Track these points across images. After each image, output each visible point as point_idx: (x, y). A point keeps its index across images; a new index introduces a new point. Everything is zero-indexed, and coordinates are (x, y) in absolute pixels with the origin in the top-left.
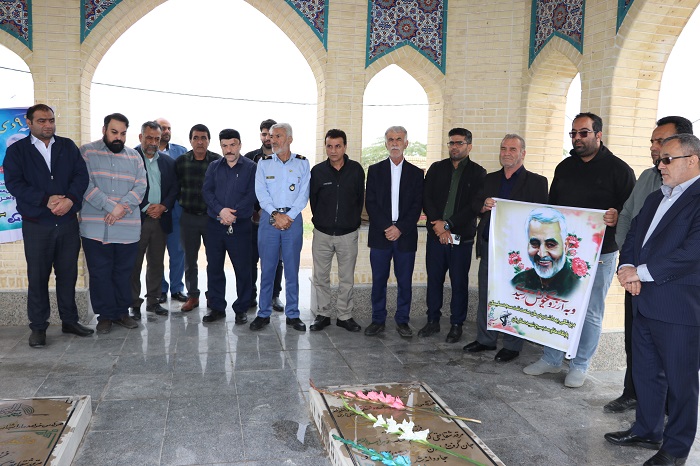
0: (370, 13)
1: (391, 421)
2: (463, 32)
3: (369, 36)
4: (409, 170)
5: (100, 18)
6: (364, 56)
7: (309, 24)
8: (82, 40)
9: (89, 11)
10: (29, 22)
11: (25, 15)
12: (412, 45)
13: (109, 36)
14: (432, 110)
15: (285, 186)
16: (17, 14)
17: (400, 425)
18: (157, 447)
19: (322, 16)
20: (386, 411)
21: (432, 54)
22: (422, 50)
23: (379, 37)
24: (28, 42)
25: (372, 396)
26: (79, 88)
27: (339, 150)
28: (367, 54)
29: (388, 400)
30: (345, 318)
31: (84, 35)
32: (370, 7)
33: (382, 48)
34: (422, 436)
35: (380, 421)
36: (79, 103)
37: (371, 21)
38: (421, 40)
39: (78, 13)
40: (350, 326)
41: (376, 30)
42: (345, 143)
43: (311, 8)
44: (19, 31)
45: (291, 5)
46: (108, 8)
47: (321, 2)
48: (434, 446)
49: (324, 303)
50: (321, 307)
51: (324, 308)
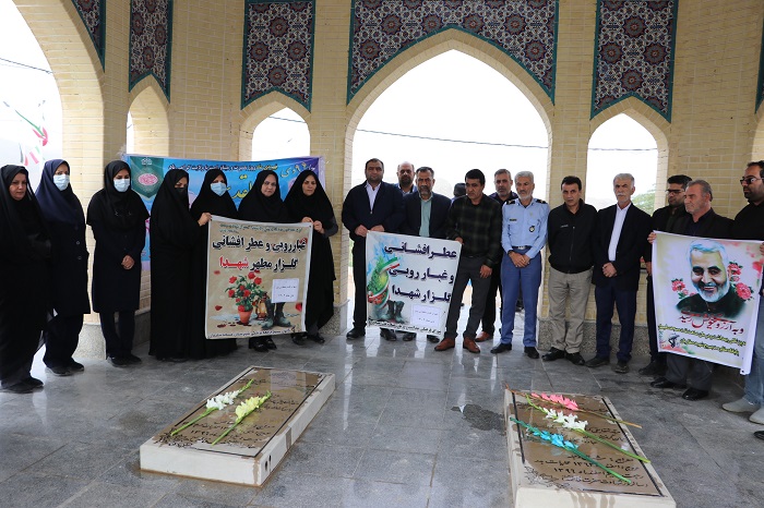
0: (596, 68)
1: (561, 414)
2: (690, 81)
3: (595, 89)
4: (634, 213)
5: (362, 84)
6: (589, 108)
7: (538, 81)
8: (348, 103)
9: (354, 79)
10: (310, 91)
11: (307, 86)
12: (638, 96)
13: (369, 97)
14: (660, 157)
15: (526, 227)
16: (302, 85)
17: (566, 417)
18: (377, 415)
19: (550, 74)
20: (559, 407)
21: (658, 104)
22: (648, 101)
23: (604, 90)
24: (308, 106)
25: (554, 398)
26: (344, 141)
27: (575, 195)
28: (592, 107)
30: (572, 351)
31: (349, 97)
32: (596, 63)
33: (607, 100)
34: (581, 426)
35: (552, 413)
36: (343, 153)
37: (596, 76)
38: (647, 91)
39: (345, 83)
40: (576, 359)
41: (602, 83)
42: (580, 188)
43: (540, 67)
44: (302, 98)
45: (522, 65)
46: (369, 76)
47: (550, 62)
48: (590, 434)
49: (558, 337)
50: (555, 340)
51: (558, 341)
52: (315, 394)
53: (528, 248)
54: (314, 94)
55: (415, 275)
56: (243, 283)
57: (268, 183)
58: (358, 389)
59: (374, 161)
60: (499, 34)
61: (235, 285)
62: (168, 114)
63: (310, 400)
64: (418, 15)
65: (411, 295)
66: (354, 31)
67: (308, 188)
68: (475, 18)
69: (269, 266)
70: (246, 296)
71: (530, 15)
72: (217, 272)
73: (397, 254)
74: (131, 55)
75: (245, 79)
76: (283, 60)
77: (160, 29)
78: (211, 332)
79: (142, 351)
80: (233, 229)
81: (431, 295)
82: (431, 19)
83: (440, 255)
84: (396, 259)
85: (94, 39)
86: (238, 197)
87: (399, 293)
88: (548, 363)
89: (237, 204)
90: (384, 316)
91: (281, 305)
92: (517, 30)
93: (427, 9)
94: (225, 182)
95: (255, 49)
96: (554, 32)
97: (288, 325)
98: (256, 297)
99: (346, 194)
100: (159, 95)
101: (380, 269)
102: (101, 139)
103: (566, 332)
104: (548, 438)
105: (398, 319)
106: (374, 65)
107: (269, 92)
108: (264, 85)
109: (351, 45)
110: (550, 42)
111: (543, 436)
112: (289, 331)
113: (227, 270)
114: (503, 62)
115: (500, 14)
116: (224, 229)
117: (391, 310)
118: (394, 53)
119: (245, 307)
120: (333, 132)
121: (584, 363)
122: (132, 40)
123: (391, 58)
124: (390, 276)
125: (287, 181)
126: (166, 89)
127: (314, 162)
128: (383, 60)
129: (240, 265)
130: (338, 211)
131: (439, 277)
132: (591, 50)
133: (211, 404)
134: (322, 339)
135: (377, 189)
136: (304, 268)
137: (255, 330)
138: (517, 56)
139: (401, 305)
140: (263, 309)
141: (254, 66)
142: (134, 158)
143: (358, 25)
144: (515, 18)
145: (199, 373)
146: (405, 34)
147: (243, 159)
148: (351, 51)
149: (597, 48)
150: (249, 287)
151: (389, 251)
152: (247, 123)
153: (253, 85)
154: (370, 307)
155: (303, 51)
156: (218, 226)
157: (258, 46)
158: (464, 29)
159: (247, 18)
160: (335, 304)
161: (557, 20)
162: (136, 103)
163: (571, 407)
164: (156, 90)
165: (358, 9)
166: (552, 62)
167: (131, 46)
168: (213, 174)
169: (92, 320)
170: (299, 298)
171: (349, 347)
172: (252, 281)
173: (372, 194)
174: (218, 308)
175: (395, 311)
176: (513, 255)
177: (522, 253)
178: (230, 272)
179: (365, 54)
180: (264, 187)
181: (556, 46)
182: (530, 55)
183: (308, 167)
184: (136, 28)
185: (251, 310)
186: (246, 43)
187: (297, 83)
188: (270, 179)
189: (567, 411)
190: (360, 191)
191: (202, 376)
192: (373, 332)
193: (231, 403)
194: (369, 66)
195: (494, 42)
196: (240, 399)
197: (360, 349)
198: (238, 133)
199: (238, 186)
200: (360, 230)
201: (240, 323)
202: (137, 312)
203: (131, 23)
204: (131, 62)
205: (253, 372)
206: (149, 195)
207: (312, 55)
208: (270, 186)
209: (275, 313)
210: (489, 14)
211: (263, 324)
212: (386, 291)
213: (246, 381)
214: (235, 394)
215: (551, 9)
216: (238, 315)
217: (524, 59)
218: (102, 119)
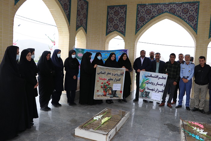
1: (198, 129)
5: (140, 29)
6: (208, 35)
7: (192, 27)
8: (136, 34)
9: (137, 27)
10: (125, 31)
11: (124, 29)
13: (142, 33)
15: (187, 71)
17: (200, 130)
19: (196, 25)
20: (197, 127)
24: (124, 35)
25: (196, 123)
26: (134, 45)
27: (203, 62)
29: (200, 125)
30: (201, 109)
31: (136, 33)
34: (205, 133)
35: (195, 128)
36: (134, 48)
39: (135, 28)
40: (202, 111)
42: (205, 60)
43: (193, 23)
44: (123, 33)
45: (187, 23)
46: (142, 27)
47: (196, 22)
48: (208, 136)
49: (196, 104)
50: (195, 105)
51: (196, 106)
52: (124, 117)
53: (188, 77)
54: (126, 32)
55: (154, 84)
56: (105, 84)
57: (113, 57)
58: (136, 116)
59: (143, 51)
60: (180, 14)
61: (103, 85)
62: (86, 37)
63: (123, 119)
64: (156, 9)
65: (152, 90)
66: (138, 14)
67: (124, 58)
68: (173, 9)
69: (112, 80)
70: (106, 88)
71: (190, 8)
72: (98, 81)
73: (149, 78)
74: (77, 21)
75: (107, 28)
76: (118, 22)
77: (85, 14)
78: (95, 98)
79: (77, 101)
80: (103, 69)
81: (158, 90)
82: (160, 10)
83: (161, 78)
84: (148, 79)
85: (67, 17)
86: (105, 60)
87: (149, 89)
88: (193, 112)
89: (104, 62)
90: (144, 96)
91: (116, 91)
92: (186, 12)
93: (159, 7)
94: (101, 56)
95: (110, 19)
96: (197, 13)
97: (118, 97)
98: (108, 88)
99: (135, 60)
100: (84, 32)
101: (144, 82)
102: (69, 44)
103: (199, 103)
104: (194, 136)
105: (148, 97)
107: (114, 31)
108: (112, 29)
109: (137, 18)
110: (196, 15)
111: (193, 136)
112: (118, 98)
113: (101, 80)
114: (181, 22)
115: (181, 8)
116: (100, 69)
117: (146, 94)
118: (149, 20)
119: (105, 91)
120: (131, 42)
121: (205, 113)
122: (77, 17)
123: (148, 21)
124: (146, 84)
125: (118, 56)
126: (86, 31)
127: (125, 51)
128: (146, 22)
129: (104, 79)
130: (132, 65)
131: (161, 85)
133: (95, 118)
134: (126, 101)
135: (143, 59)
136: (123, 81)
137: (108, 97)
138: (186, 20)
139: (149, 93)
140: (110, 92)
141: (109, 24)
142: (77, 49)
144: (185, 9)
145: (92, 109)
146: (152, 15)
147: (106, 50)
148: (137, 20)
150: (107, 85)
151: (146, 77)
152: (107, 40)
153: (109, 29)
154: (140, 93)
155: (123, 20)
156: (99, 68)
157: (111, 19)
158: (170, 13)
159: (108, 11)
160: (131, 91)
161: (199, 9)
162: (78, 34)
163: (201, 127)
164: (83, 31)
165: (139, 8)
167: (77, 19)
168: (98, 54)
169: (64, 92)
170: (121, 89)
171: (134, 104)
172: (108, 84)
173: (142, 60)
174: (98, 91)
175: (147, 94)
176: (183, 79)
177: (186, 79)
178: (102, 81)
179: (141, 20)
180: (112, 58)
181: (198, 17)
182: (190, 20)
183: (124, 52)
184: (78, 14)
185: (107, 92)
186: (107, 18)
187: (121, 29)
188: (113, 56)
189: (200, 128)
190: (139, 59)
191: (93, 110)
192: (141, 100)
193: (100, 118)
194: (142, 24)
195: (179, 16)
196: (103, 117)
197: (137, 105)
198: (105, 42)
199: (104, 57)
200: (138, 70)
201: (103, 95)
202: (76, 91)
203: (77, 13)
204: (77, 23)
205: (107, 110)
206: (80, 59)
207: (126, 21)
208: (113, 58)
209: (114, 93)
210: (177, 8)
211: (110, 96)
212: (145, 88)
213: (105, 112)
214: (102, 116)
215: (197, 6)
216: (103, 93)
217: (188, 21)
218: (69, 38)
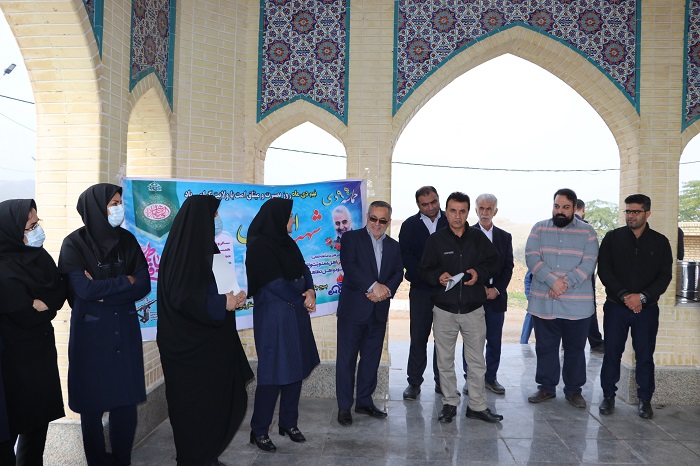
0: (685, 72)
3: (685, 98)
5: (411, 91)
6: (680, 119)
7: (620, 88)
8: (394, 113)
9: (400, 85)
10: (345, 99)
11: (342, 93)
16: (334, 93)
19: (632, 79)
23: (694, 97)
24: (344, 118)
28: (683, 117)
31: (396, 108)
32: (685, 66)
33: (698, 109)
37: (686, 80)
39: (390, 88)
41: (692, 90)
43: (621, 72)
44: (337, 108)
45: (600, 68)
46: (419, 81)
47: (631, 65)
54: (351, 103)
60: (572, 34)
62: (171, 127)
64: (475, 10)
66: (399, 28)
68: (543, 14)
71: (607, 11)
74: (132, 43)
75: (262, 86)
76: (310, 63)
77: (162, 16)
82: (491, 14)
92: (592, 29)
93: (486, 3)
95: (273, 48)
96: (636, 32)
106: (425, 69)
107: (288, 101)
108: (285, 93)
109: (395, 45)
110: (631, 42)
115: (573, 10)
118: (448, 55)
120: (376, 149)
122: (133, 24)
123: (445, 60)
127: (354, 186)
128: (435, 62)
132: (680, 52)
138: (594, 58)
141: (272, 70)
143: (402, 20)
144: (590, 15)
148: (395, 52)
149: (685, 49)
153: (271, 93)
155: (335, 52)
157: (277, 45)
158: (531, 26)
159: (263, 12)
161: (639, 17)
165: (402, 2)
166: (636, 65)
167: (132, 31)
179: (412, 55)
181: (638, 48)
182: (608, 57)
186: (262, 41)
187: (328, 91)
194: (418, 70)
195: (567, 42)
204: (132, 54)
206: (159, 234)
207: (346, 56)
215: (631, 4)
217: (602, 63)
218: (97, 126)
